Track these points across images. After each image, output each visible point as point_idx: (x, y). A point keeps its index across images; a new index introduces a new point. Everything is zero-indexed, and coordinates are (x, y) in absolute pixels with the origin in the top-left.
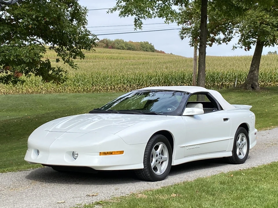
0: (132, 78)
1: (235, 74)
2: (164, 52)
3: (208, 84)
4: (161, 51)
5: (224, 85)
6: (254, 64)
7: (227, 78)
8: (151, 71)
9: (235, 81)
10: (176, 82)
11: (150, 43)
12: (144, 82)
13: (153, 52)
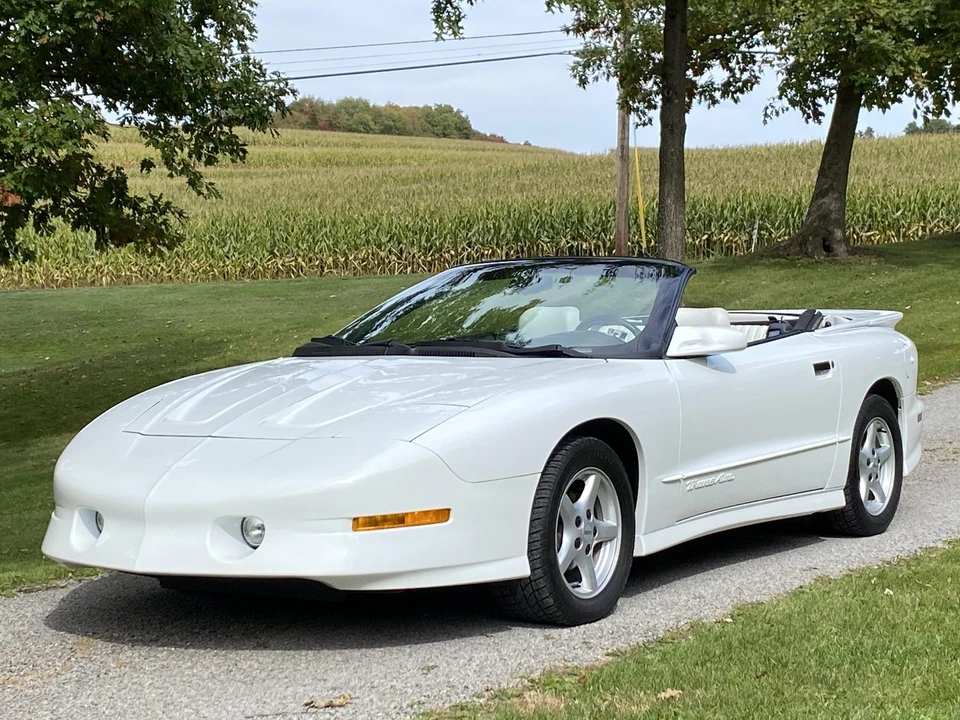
0: (407, 226)
1: (750, 204)
2: (501, 140)
4: (494, 136)
5: (715, 243)
6: (829, 168)
7: (726, 220)
8: (468, 201)
9: (753, 230)
10: (553, 238)
11: (455, 110)
13: (467, 138)
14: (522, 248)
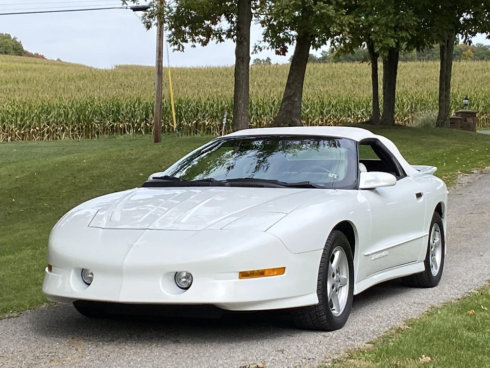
0: (8, 111)
1: (221, 103)
2: (42, 57)
3: (168, 124)
4: (38, 54)
5: (200, 126)
6: (293, 83)
7: (207, 112)
8: (47, 96)
9: (223, 118)
10: (101, 120)
11: (12, 37)
12: (33, 119)
13: (21, 55)
14: (82, 127)
